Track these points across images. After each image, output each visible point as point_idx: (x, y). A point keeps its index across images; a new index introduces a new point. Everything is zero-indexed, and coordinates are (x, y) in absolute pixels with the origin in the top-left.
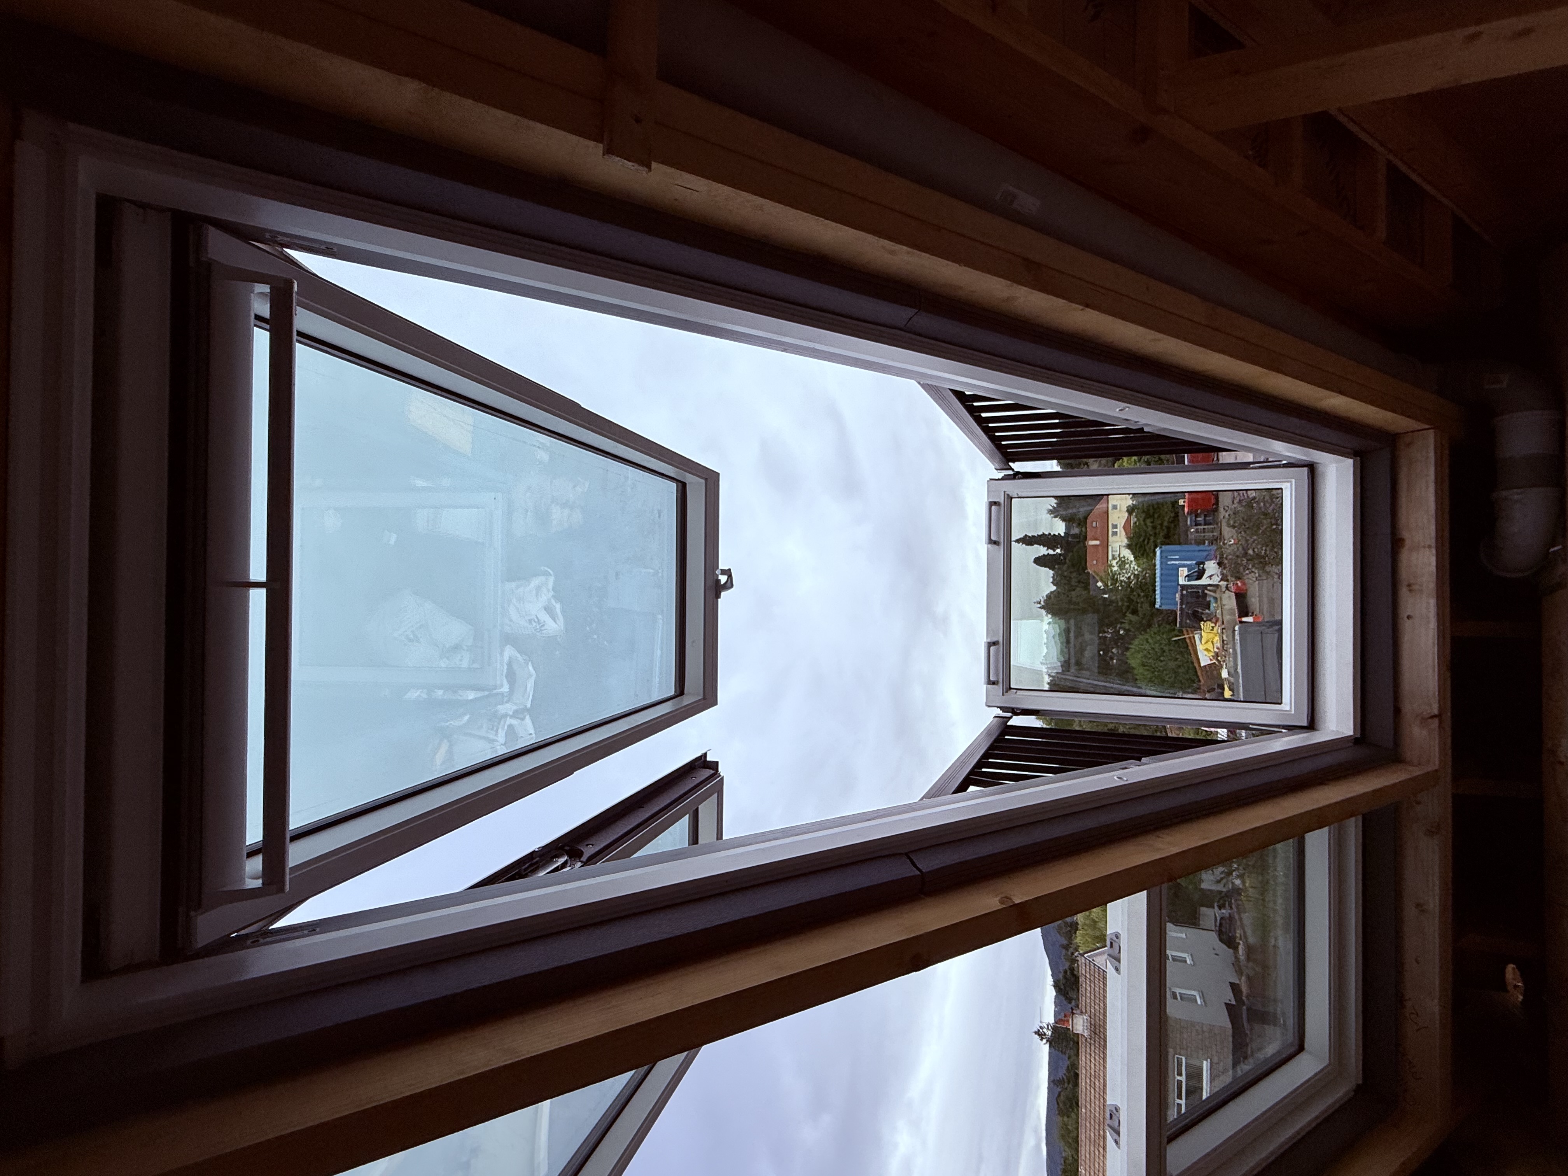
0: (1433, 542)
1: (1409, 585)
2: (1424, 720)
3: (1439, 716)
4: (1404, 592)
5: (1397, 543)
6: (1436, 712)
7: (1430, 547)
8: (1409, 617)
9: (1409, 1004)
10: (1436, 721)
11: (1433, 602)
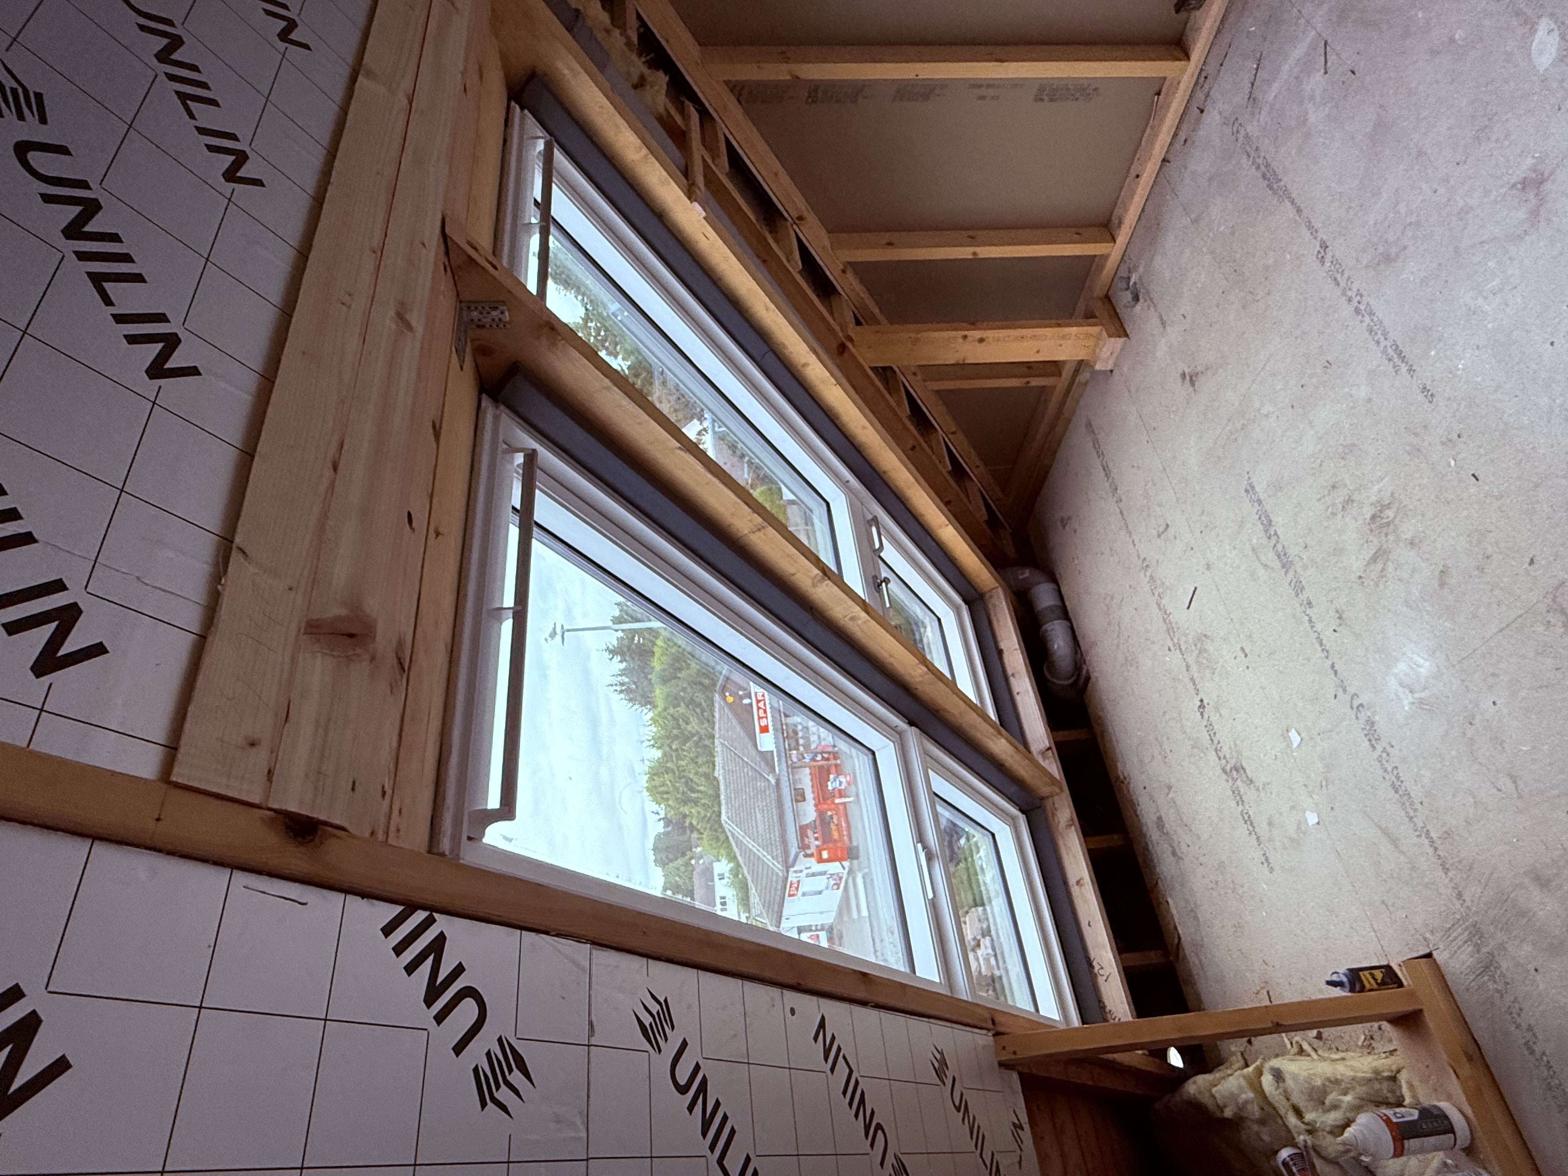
0: (1017, 646)
1: (1013, 675)
2: (1043, 753)
3: (1049, 749)
4: (1012, 680)
5: (1000, 652)
6: (1048, 745)
7: (1016, 650)
8: (1018, 693)
9: (1095, 963)
10: (1050, 751)
11: (1027, 680)
